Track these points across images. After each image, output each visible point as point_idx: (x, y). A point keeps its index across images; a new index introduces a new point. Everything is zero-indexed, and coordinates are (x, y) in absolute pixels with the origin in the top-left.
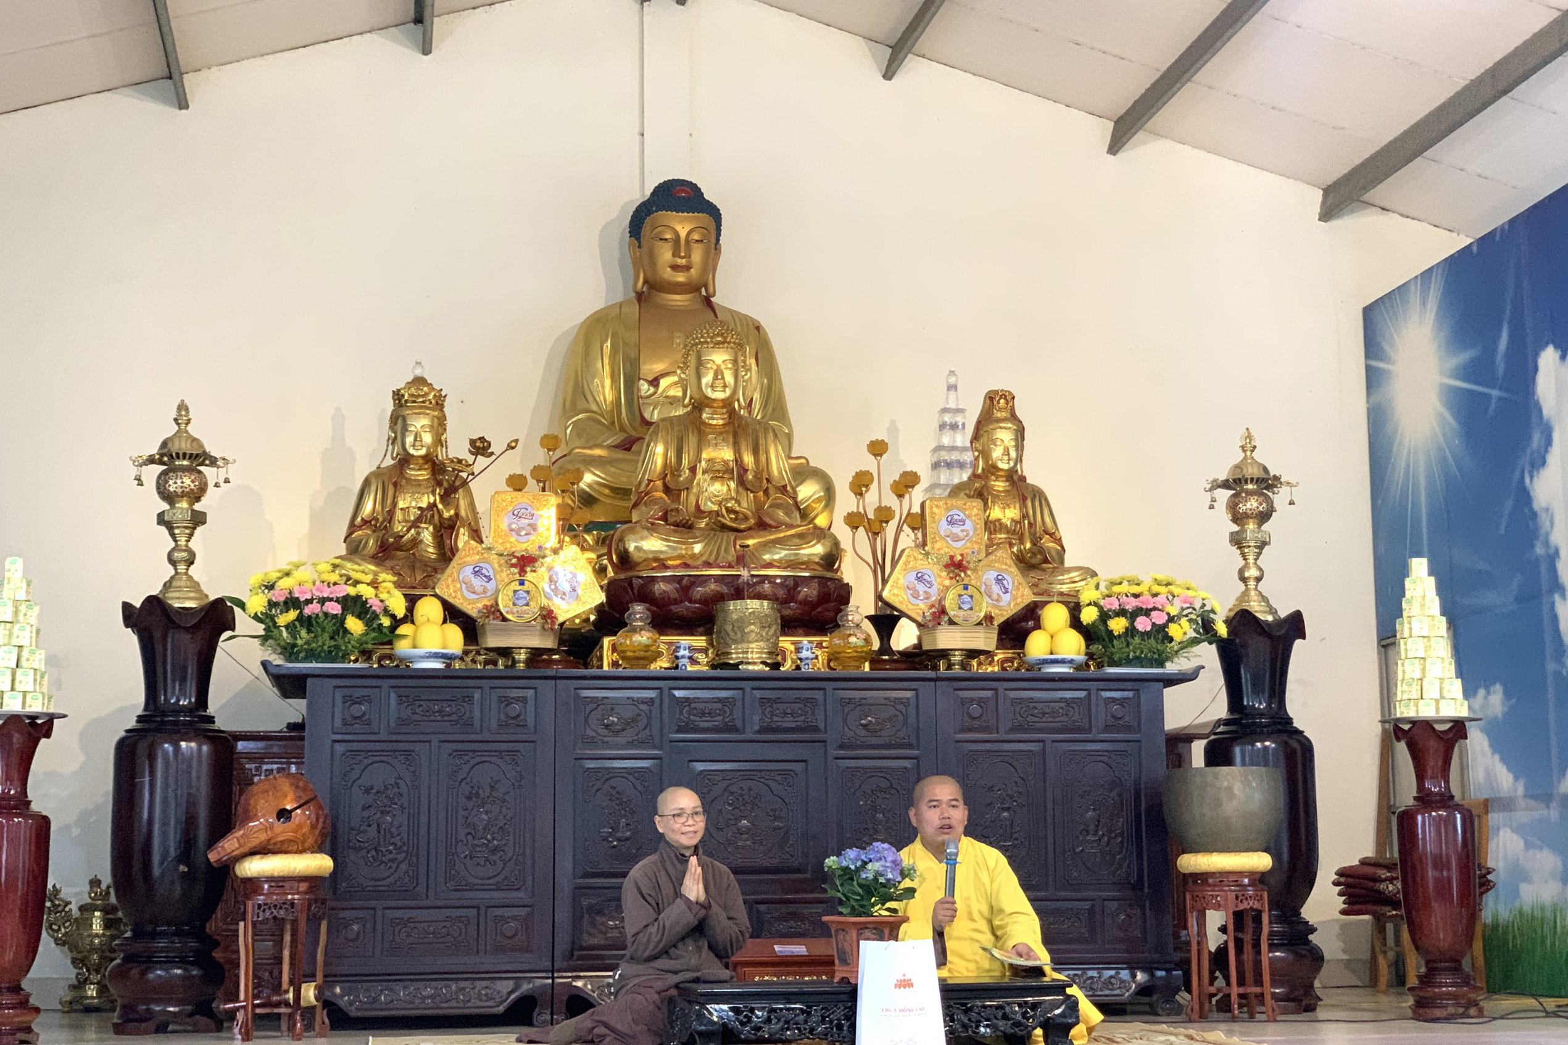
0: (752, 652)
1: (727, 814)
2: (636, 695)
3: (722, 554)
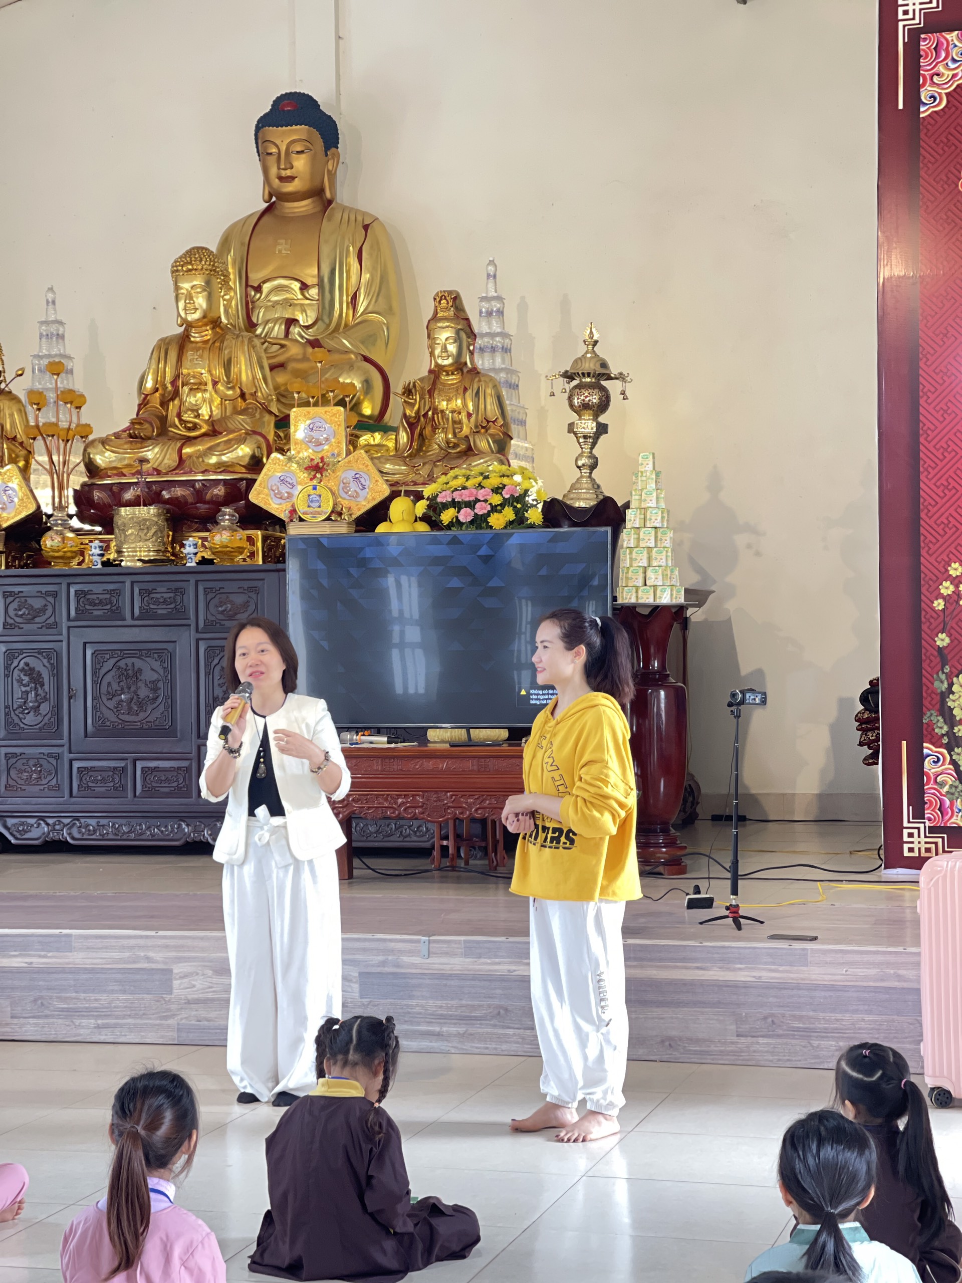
0: (140, 551)
1: (115, 686)
2: (44, 589)
3: (166, 461)
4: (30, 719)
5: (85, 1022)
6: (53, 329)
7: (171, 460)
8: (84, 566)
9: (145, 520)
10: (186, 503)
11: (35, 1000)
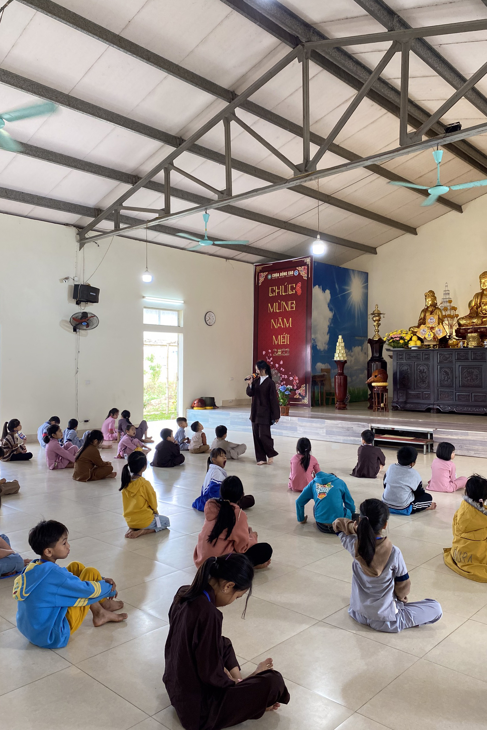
0: (473, 344)
1: (467, 376)
2: (449, 353)
3: (478, 322)
4: (446, 383)
5: (472, 452)
6: (447, 292)
7: (479, 322)
8: (458, 347)
9: (474, 337)
10: (484, 332)
11: (460, 446)
